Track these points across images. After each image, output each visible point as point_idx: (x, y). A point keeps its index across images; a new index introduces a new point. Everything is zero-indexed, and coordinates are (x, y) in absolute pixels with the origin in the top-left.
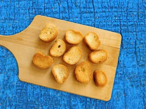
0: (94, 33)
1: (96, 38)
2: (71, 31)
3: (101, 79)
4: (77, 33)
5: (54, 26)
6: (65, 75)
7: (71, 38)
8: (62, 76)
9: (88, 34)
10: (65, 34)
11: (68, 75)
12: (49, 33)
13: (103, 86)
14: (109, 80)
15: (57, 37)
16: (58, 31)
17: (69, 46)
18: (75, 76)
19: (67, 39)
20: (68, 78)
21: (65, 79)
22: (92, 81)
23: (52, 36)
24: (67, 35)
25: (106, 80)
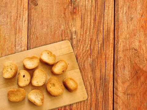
0: (46, 51)
1: (49, 54)
2: (27, 59)
3: (71, 84)
4: (32, 58)
5: (11, 62)
6: (41, 97)
7: (30, 65)
8: (39, 99)
9: (42, 54)
10: (23, 64)
11: (43, 96)
12: (9, 70)
13: (76, 89)
14: (78, 82)
15: (18, 69)
16: (16, 64)
17: (32, 72)
18: (49, 94)
19: (27, 67)
20: (45, 98)
21: (42, 100)
22: (65, 91)
23: (13, 71)
24: (25, 64)
25: (76, 83)
